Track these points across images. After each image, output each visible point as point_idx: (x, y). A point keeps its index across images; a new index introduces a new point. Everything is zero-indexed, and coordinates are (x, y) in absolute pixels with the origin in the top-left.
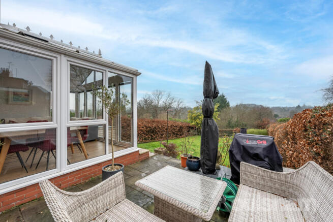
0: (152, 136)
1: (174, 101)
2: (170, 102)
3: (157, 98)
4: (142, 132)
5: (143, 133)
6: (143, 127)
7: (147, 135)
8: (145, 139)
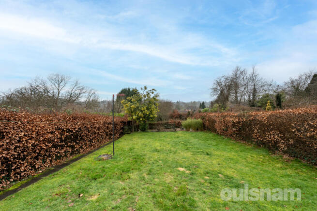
0: (73, 147)
1: (84, 91)
2: (77, 92)
3: (57, 86)
4: (50, 145)
5: (54, 146)
6: (52, 133)
7: (62, 147)
8: (58, 158)
